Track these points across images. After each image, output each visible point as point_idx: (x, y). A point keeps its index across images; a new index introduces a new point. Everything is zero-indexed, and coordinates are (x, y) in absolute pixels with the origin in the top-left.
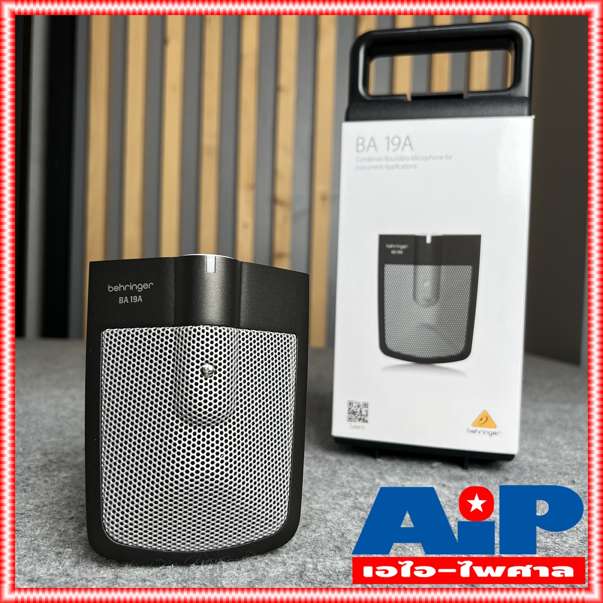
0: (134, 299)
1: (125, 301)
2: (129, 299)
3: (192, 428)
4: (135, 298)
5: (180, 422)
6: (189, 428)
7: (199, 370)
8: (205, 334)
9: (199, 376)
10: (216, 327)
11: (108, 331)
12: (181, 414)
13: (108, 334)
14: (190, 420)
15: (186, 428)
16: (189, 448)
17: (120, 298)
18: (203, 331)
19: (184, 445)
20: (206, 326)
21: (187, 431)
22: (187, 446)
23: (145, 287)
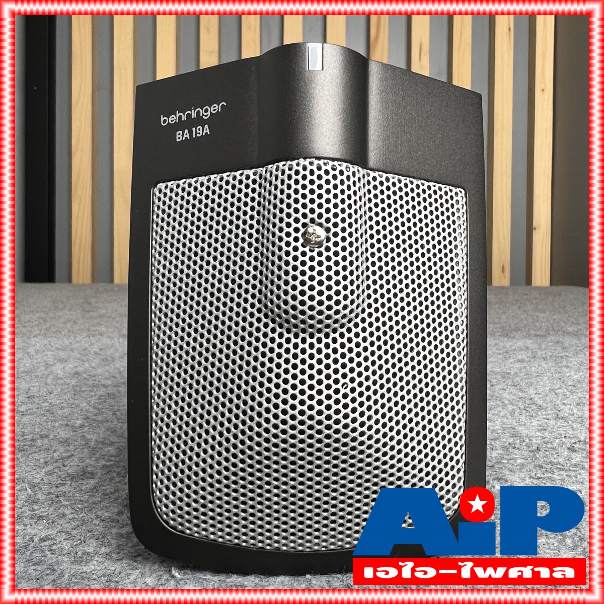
0: (198, 131)
1: (185, 136)
2: (191, 133)
3: (291, 336)
4: (199, 129)
5: (271, 325)
6: (286, 335)
7: (299, 235)
8: (307, 173)
9: (299, 244)
10: (326, 161)
11: (162, 186)
12: (272, 311)
13: (160, 191)
14: (288, 321)
15: (281, 336)
16: (286, 371)
17: (178, 133)
18: (305, 168)
19: (278, 366)
20: (309, 160)
21: (283, 341)
22: (283, 368)
23: (214, 110)
